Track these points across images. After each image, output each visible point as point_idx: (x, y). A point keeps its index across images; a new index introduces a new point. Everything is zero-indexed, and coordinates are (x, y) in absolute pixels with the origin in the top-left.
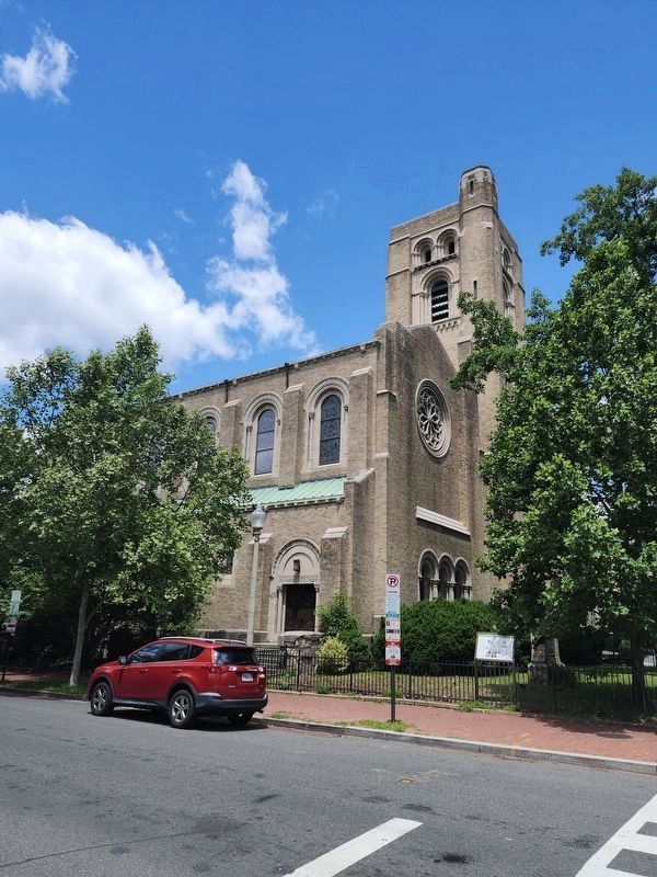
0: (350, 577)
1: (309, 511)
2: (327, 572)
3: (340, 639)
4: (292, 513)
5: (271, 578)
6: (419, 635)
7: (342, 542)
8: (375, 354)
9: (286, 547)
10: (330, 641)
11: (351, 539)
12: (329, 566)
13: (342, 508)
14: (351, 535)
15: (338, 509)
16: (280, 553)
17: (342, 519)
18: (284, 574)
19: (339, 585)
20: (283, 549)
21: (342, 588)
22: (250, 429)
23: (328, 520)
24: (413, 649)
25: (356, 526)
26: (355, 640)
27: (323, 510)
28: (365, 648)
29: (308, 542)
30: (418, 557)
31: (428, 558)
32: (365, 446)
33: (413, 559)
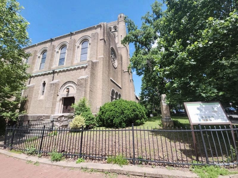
0: (88, 93)
1: (74, 71)
2: (79, 91)
3: (82, 115)
4: (67, 72)
5: (58, 95)
6: (116, 112)
7: (86, 80)
8: (100, 28)
9: (64, 84)
10: (77, 117)
11: (89, 79)
12: (80, 89)
13: (86, 69)
14: (89, 78)
15: (85, 70)
16: (62, 86)
17: (86, 73)
18: (63, 94)
19: (83, 95)
20: (63, 85)
21: (85, 96)
22: (58, 52)
23: (81, 74)
24: (114, 118)
25: (91, 76)
26: (89, 116)
27: (79, 70)
28: (93, 119)
29: (73, 82)
30: (111, 90)
31: (113, 91)
32: (96, 53)
33: (109, 90)
